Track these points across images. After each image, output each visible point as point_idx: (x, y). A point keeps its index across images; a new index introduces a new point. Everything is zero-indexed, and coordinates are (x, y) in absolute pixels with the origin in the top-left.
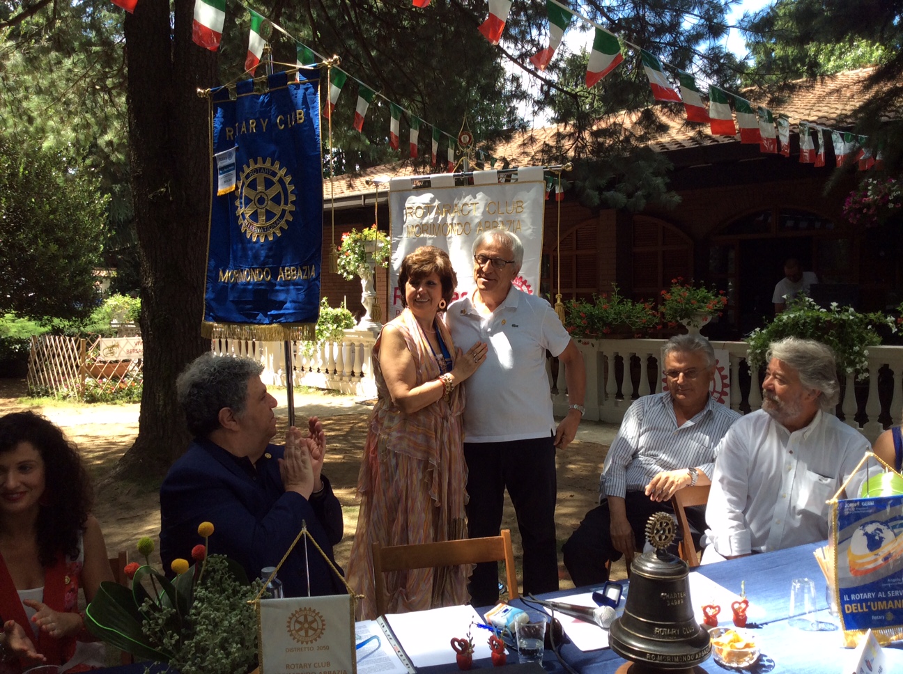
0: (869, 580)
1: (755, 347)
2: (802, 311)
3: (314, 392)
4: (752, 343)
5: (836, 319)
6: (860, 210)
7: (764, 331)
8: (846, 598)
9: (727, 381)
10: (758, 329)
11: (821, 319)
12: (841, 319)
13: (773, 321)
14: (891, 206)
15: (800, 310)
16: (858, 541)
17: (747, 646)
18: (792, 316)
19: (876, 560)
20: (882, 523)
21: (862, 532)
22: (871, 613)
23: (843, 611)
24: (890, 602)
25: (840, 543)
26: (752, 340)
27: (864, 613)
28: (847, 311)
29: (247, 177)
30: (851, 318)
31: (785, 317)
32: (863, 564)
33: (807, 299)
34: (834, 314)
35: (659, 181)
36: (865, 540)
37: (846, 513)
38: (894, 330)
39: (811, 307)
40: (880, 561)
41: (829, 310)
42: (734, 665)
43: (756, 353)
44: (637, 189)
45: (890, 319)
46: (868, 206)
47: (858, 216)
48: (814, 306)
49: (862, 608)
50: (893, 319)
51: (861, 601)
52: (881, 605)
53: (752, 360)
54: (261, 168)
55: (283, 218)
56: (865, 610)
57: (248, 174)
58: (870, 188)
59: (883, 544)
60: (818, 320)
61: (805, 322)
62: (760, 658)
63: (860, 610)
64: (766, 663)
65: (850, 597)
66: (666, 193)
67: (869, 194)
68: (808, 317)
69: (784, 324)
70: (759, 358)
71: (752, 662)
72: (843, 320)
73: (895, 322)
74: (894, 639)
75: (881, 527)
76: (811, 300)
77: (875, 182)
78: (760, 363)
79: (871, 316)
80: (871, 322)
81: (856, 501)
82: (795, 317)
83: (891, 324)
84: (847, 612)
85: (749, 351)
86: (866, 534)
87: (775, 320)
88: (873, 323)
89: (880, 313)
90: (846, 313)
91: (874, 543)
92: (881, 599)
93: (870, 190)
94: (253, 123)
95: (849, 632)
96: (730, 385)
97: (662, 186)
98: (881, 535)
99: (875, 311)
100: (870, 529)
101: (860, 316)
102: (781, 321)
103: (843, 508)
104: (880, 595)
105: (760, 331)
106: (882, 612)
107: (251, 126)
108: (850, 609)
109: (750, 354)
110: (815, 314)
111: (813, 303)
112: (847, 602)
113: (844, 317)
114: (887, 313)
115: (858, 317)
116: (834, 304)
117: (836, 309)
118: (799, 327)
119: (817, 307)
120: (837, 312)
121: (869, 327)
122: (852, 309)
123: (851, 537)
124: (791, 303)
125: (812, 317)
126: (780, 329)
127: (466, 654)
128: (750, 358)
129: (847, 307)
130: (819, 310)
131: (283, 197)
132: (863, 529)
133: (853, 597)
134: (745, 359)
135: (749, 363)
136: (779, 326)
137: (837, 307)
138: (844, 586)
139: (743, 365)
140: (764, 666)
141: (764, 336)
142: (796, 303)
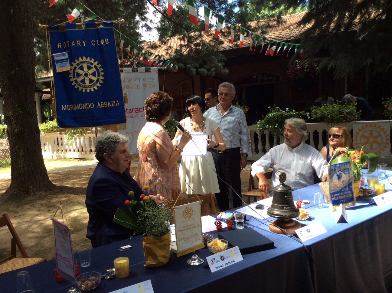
0: (338, 189)
1: (260, 127)
2: (276, 112)
3: (73, 160)
4: (259, 126)
5: (288, 114)
6: (294, 73)
7: (263, 121)
8: (332, 196)
9: (250, 141)
10: (260, 120)
11: (283, 115)
12: (291, 114)
13: (266, 117)
14: (305, 70)
15: (275, 112)
16: (335, 177)
17: (307, 213)
18: (273, 114)
19: (340, 183)
20: (342, 171)
21: (336, 175)
22: (339, 200)
23: (332, 200)
24: (344, 196)
25: (330, 178)
26: (259, 124)
27: (338, 200)
28: (292, 111)
29: (78, 64)
30: (294, 113)
31: (270, 115)
32: (337, 185)
33: (277, 107)
34: (288, 112)
35: (220, 64)
36: (337, 177)
37: (332, 169)
38: (309, 118)
39: (278, 111)
40: (341, 183)
41: (286, 111)
42: (303, 219)
43: (260, 129)
44: (212, 67)
45: (308, 113)
46: (297, 71)
47: (294, 75)
48: (280, 110)
49: (337, 198)
50: (309, 113)
51: (336, 196)
52: (342, 197)
53: (259, 132)
54: (85, 61)
55: (98, 82)
56: (338, 199)
57: (78, 63)
58: (298, 64)
59: (342, 178)
60: (282, 115)
61: (278, 116)
62: (310, 217)
63: (337, 199)
64: (312, 218)
65: (333, 196)
66: (224, 69)
67: (298, 66)
68: (279, 114)
69: (270, 118)
70: (261, 131)
71: (308, 218)
72: (291, 115)
73: (310, 115)
74: (347, 207)
75: (341, 172)
76: (278, 108)
77: (299, 61)
78: (262, 133)
79: (301, 112)
80: (301, 115)
81: (334, 165)
82: (274, 114)
83: (308, 115)
84: (333, 200)
85: (258, 129)
86: (337, 175)
87: (267, 116)
88: (302, 115)
89: (304, 111)
90: (292, 112)
91: (339, 177)
92: (342, 195)
93: (298, 65)
94: (79, 42)
95: (334, 206)
96: (251, 143)
97: (221, 66)
98: (341, 175)
99: (302, 111)
100: (338, 173)
101: (297, 113)
102: (269, 116)
103: (331, 168)
104: (342, 194)
105: (261, 121)
106: (342, 199)
107: (78, 43)
108: (334, 199)
109: (258, 130)
110: (281, 113)
111: (279, 109)
112: (333, 197)
113: (292, 114)
114: (306, 111)
115: (296, 113)
116: (287, 109)
117: (288, 111)
118: (275, 118)
119: (281, 111)
120: (289, 111)
121: (300, 117)
122: (294, 110)
123: (333, 177)
124: (271, 110)
125: (280, 114)
126: (269, 119)
127: (220, 226)
128: (258, 131)
129: (292, 110)
130: (282, 111)
131: (97, 73)
132: (336, 174)
133: (334, 195)
134: (256, 132)
135: (258, 133)
136: (268, 118)
137: (288, 110)
138: (331, 192)
139: (256, 135)
140: (312, 219)
141: (263, 123)
142: (273, 109)
